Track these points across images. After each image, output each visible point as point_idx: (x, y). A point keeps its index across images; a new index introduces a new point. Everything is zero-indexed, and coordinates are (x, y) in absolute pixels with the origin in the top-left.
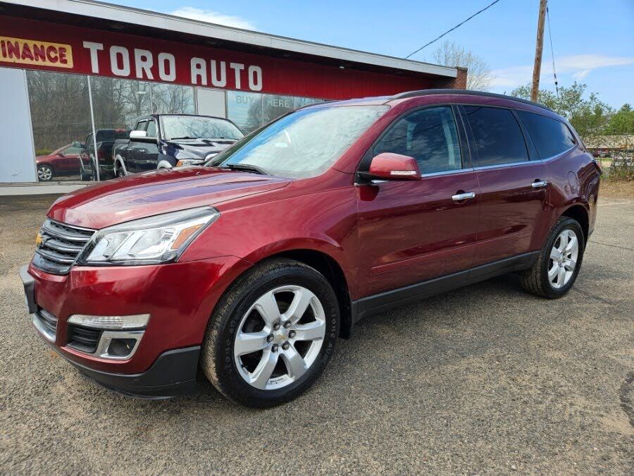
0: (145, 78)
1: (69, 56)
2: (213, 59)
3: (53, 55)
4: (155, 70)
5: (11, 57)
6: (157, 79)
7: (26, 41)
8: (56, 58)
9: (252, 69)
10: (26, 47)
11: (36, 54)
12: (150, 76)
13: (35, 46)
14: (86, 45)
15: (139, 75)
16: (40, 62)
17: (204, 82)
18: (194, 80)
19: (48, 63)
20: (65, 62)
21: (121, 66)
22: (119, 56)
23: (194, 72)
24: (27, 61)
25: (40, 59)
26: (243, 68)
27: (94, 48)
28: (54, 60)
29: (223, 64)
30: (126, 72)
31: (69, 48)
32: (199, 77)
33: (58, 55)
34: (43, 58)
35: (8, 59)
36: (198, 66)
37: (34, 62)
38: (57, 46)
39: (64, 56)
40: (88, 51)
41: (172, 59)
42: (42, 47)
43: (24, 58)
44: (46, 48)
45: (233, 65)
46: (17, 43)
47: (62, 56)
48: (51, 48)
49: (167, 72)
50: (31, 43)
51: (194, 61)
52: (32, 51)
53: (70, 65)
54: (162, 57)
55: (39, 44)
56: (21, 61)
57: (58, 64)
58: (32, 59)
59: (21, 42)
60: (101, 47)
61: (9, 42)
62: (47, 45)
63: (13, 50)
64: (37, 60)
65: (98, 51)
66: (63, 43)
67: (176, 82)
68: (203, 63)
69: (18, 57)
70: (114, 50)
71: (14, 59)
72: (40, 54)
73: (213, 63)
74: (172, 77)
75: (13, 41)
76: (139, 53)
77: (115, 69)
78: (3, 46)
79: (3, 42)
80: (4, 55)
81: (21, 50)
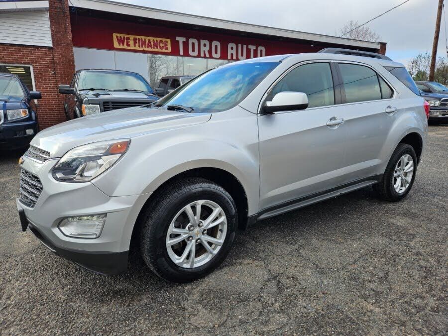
0: (205, 57)
1: (169, 46)
2: (240, 44)
3: (161, 45)
4: (210, 52)
5: (142, 47)
6: (211, 57)
7: (149, 38)
9: (260, 48)
10: (149, 41)
11: (153, 45)
12: (208, 55)
13: (153, 40)
14: (178, 39)
15: (202, 55)
16: (155, 50)
17: (235, 57)
18: (229, 57)
19: (159, 50)
20: (167, 49)
21: (193, 50)
22: (193, 44)
23: (230, 51)
24: (150, 49)
26: (255, 48)
27: (181, 40)
28: (162, 48)
29: (245, 46)
30: (196, 53)
31: (169, 41)
32: (232, 55)
33: (164, 45)
34: (157, 47)
35: (141, 49)
36: (232, 48)
37: (152, 50)
38: (164, 40)
39: (167, 45)
40: (178, 42)
41: (219, 44)
42: (157, 41)
43: (148, 48)
44: (159, 41)
45: (250, 47)
46: (145, 39)
47: (166, 45)
48: (161, 41)
49: (216, 53)
50: (152, 39)
51: (230, 45)
52: (152, 43)
53: (169, 50)
54: (214, 43)
55: (155, 39)
56: (146, 49)
57: (164, 50)
58: (152, 48)
59: (147, 38)
60: (184, 39)
61: (141, 39)
63: (144, 43)
64: (154, 48)
65: (183, 42)
66: (166, 38)
67: (221, 58)
68: (234, 46)
69: (145, 47)
70: (191, 41)
71: (144, 49)
72: (155, 45)
73: (240, 46)
74: (219, 55)
75: (143, 38)
76: (203, 42)
77: (191, 53)
78: (139, 41)
79: (139, 39)
80: (139, 46)
81: (147, 43)
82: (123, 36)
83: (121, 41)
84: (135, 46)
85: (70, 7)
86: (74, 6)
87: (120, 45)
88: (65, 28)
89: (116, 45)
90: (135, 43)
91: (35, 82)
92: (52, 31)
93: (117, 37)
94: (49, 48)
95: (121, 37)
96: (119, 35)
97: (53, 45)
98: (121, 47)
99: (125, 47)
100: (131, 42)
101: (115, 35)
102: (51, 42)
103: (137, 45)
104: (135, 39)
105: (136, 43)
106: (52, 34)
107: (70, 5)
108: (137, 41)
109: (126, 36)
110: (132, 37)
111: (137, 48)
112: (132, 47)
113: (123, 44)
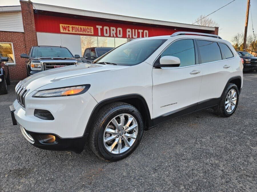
0: (113, 37)
1: (92, 31)
3: (88, 30)
4: (116, 33)
6: (117, 37)
9: (145, 31)
10: (81, 28)
11: (83, 30)
12: (115, 36)
14: (97, 26)
15: (112, 35)
16: (85, 33)
17: (131, 37)
18: (127, 37)
19: (87, 33)
21: (107, 33)
22: (106, 30)
23: (128, 33)
25: (84, 32)
26: (142, 31)
28: (88, 32)
29: (136, 30)
30: (108, 35)
31: (92, 28)
32: (129, 35)
34: (85, 31)
38: (89, 27)
40: (98, 28)
41: (121, 29)
42: (85, 28)
43: (80, 32)
44: (86, 28)
45: (139, 31)
49: (120, 34)
50: (82, 27)
51: (128, 30)
52: (83, 29)
53: (93, 33)
54: (119, 29)
55: (84, 27)
57: (89, 33)
60: (101, 27)
62: (86, 27)
63: (78, 30)
66: (91, 26)
67: (122, 37)
68: (130, 30)
70: (105, 28)
71: (78, 32)
72: (84, 30)
73: (133, 30)
74: (121, 36)
76: (112, 28)
77: (105, 34)
79: (75, 27)
80: (75, 31)
82: (65, 25)
83: (64, 28)
84: (73, 31)
85: (34, 10)
86: (36, 9)
87: (64, 31)
88: (31, 22)
90: (73, 29)
91: (14, 52)
92: (24, 23)
93: (62, 26)
94: (22, 33)
96: (63, 25)
97: (24, 31)
98: (65, 32)
99: (67, 32)
100: (71, 29)
101: (61, 25)
102: (23, 29)
103: (74, 30)
104: (73, 27)
106: (23, 25)
107: (34, 8)
108: (74, 28)
109: (67, 25)
110: (71, 26)
111: (74, 32)
112: (71, 32)
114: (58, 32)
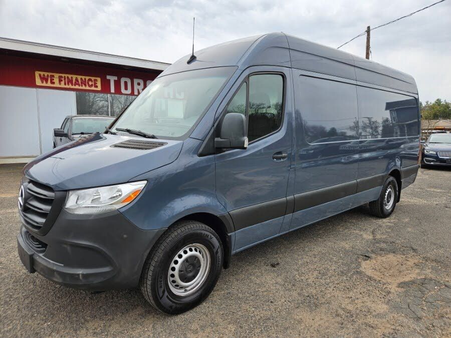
1: (99, 84)
7: (76, 76)
8: (92, 84)
10: (77, 80)
11: (82, 83)
13: (81, 79)
14: (108, 77)
15: (136, 92)
16: (84, 87)
19: (88, 88)
20: (97, 87)
21: (126, 88)
22: (126, 83)
24: (77, 87)
27: (112, 79)
28: (91, 86)
30: (129, 91)
31: (99, 79)
33: (93, 83)
34: (85, 85)
35: (67, 86)
37: (80, 88)
38: (93, 78)
39: (96, 83)
40: (109, 80)
42: (85, 79)
43: (75, 85)
47: (95, 83)
48: (90, 80)
50: (79, 77)
52: (80, 81)
53: (99, 88)
54: (149, 82)
55: (83, 77)
56: (73, 87)
57: (93, 88)
58: (79, 86)
59: (74, 77)
60: (116, 78)
61: (68, 77)
62: (87, 78)
63: (70, 81)
64: (82, 86)
65: (115, 81)
66: (96, 77)
69: (72, 85)
70: (123, 80)
71: (70, 86)
72: (84, 83)
75: (70, 76)
76: (136, 81)
77: (123, 91)
78: (65, 79)
79: (65, 77)
80: (65, 84)
81: (74, 81)
82: (46, 74)
83: (44, 79)
84: (60, 84)
87: (43, 82)
89: (38, 82)
90: (60, 81)
93: (40, 75)
95: (44, 75)
96: (42, 73)
98: (44, 84)
99: (49, 84)
100: (56, 80)
101: (37, 74)
103: (63, 83)
104: (60, 78)
105: (62, 80)
108: (63, 79)
109: (50, 74)
110: (57, 75)
111: (63, 85)
112: (57, 85)
113: (47, 82)
114: (32, 84)
